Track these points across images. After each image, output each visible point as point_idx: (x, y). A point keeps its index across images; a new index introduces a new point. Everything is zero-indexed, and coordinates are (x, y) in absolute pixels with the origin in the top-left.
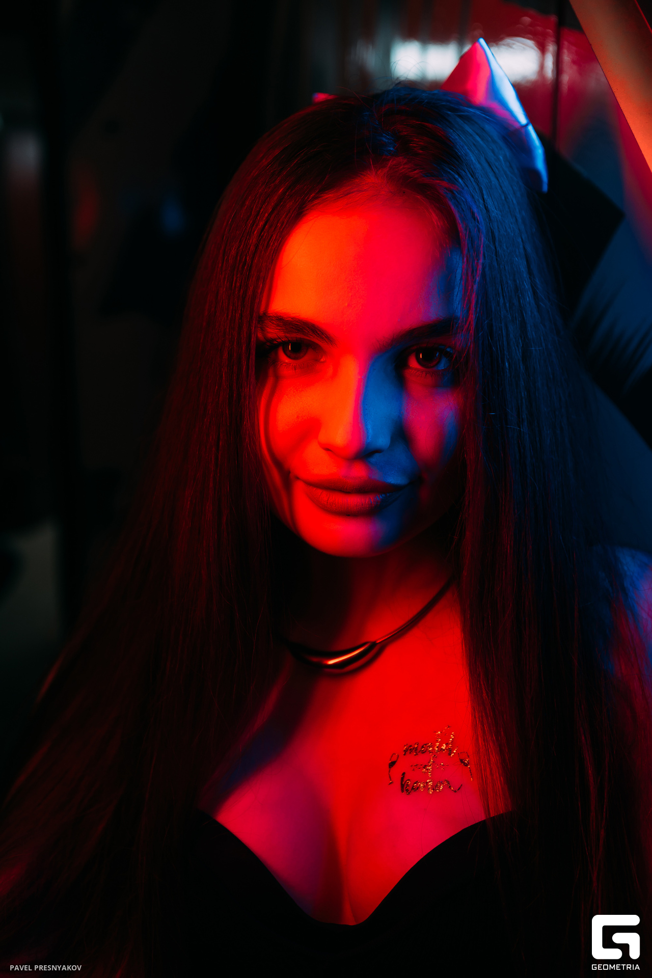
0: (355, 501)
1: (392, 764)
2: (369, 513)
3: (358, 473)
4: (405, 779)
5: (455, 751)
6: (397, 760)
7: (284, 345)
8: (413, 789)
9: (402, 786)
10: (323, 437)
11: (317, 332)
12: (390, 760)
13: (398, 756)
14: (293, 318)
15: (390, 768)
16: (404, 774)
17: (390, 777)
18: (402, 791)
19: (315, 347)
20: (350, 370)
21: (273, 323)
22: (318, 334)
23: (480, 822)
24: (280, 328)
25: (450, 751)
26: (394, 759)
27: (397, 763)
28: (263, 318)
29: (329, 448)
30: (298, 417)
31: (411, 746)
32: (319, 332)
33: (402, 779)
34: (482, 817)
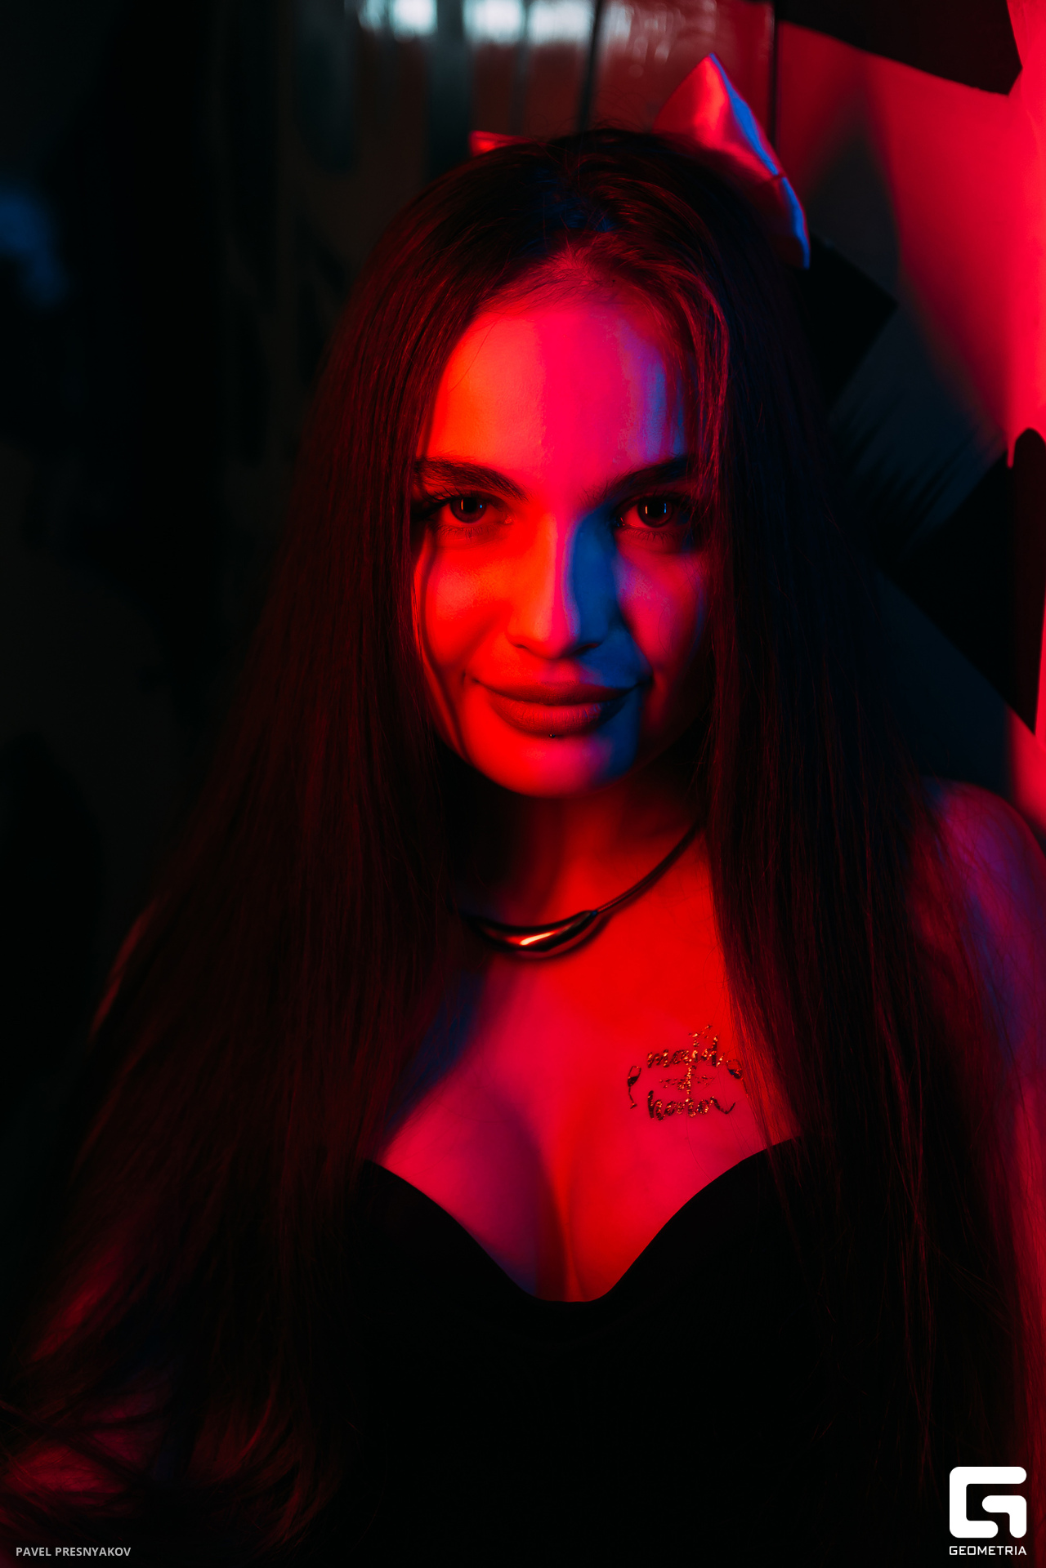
0: (562, 715)
1: (633, 1081)
2: (583, 731)
3: (564, 676)
4: (654, 1100)
5: (721, 1059)
6: (639, 1075)
7: (453, 501)
8: (666, 1112)
9: (651, 1109)
10: (513, 629)
11: (500, 483)
12: (629, 1075)
13: (640, 1070)
14: (464, 464)
15: (629, 1086)
16: (651, 1093)
17: (631, 1098)
18: (652, 1116)
19: (496, 503)
20: (550, 533)
21: (437, 471)
22: (502, 485)
23: (758, 1154)
24: (446, 478)
25: (714, 1059)
26: (634, 1074)
27: (639, 1079)
28: (420, 465)
29: (523, 645)
30: (475, 602)
31: (657, 1055)
32: (502, 483)
33: (650, 1101)
34: (760, 1147)
